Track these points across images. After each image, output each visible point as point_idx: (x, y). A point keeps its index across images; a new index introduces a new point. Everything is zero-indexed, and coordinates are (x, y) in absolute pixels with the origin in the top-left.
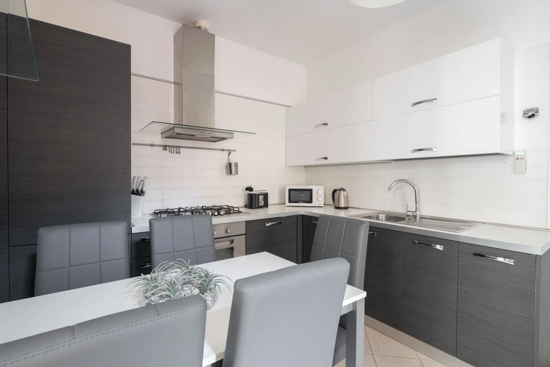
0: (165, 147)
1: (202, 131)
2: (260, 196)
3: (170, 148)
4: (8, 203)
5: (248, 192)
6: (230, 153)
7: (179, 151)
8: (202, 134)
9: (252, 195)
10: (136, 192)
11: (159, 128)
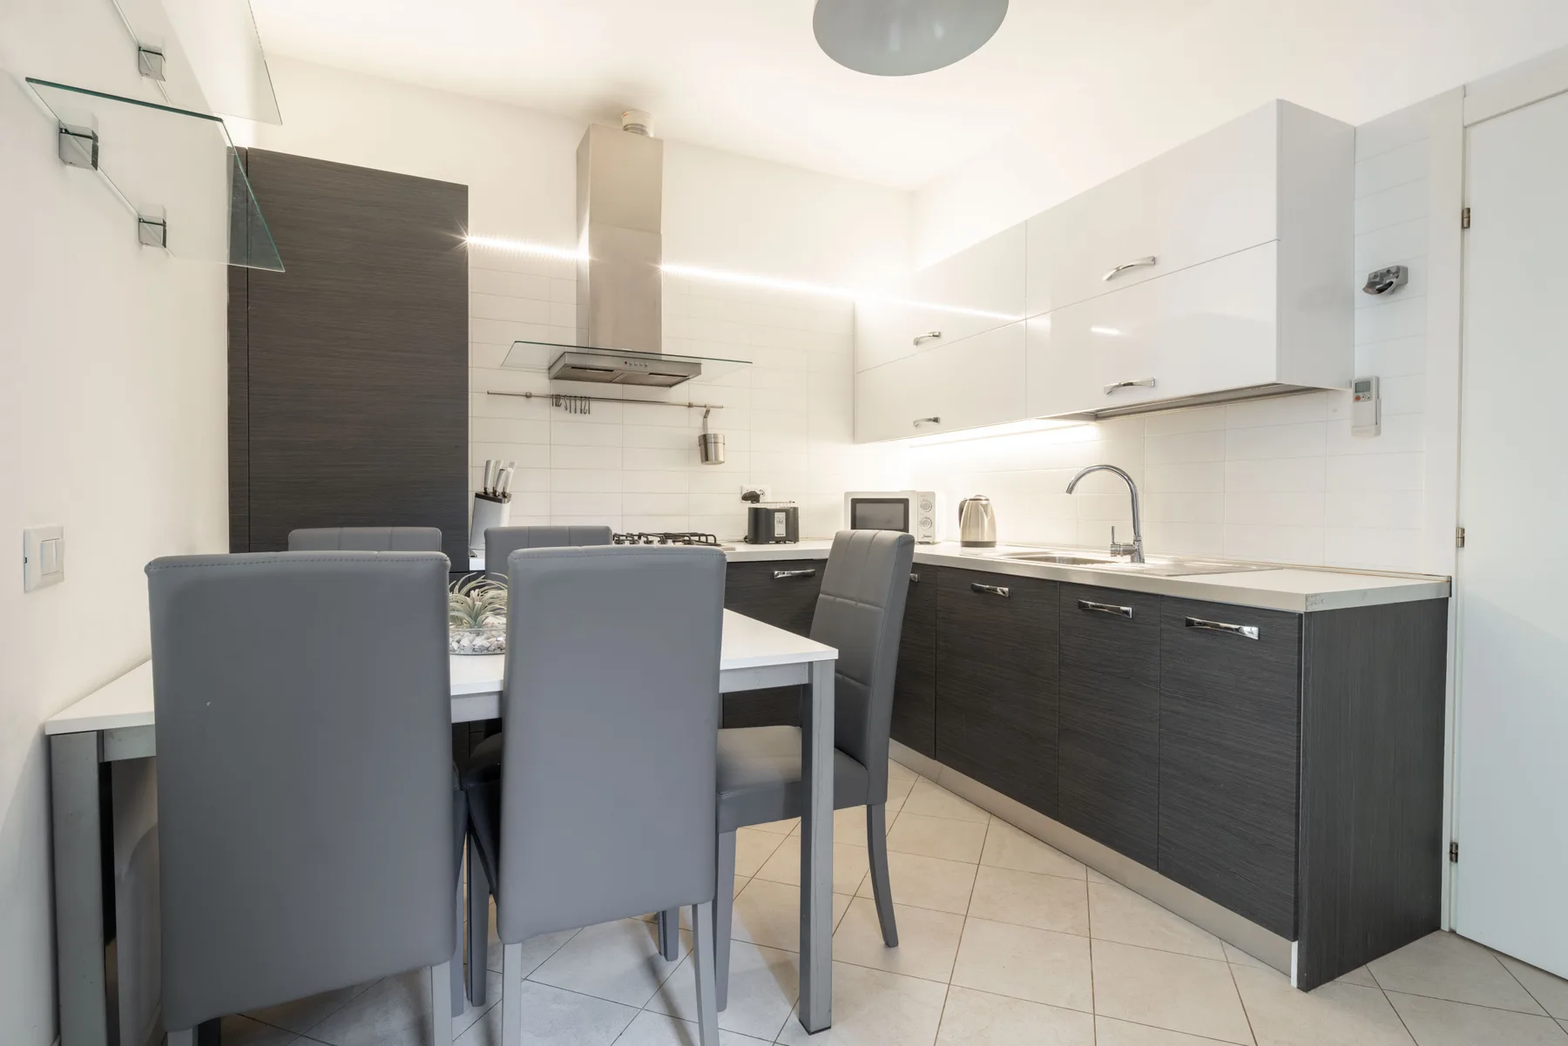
0: (556, 399)
1: (625, 360)
2: (777, 514)
3: (568, 402)
4: (249, 496)
5: (749, 504)
6: (708, 412)
7: (587, 408)
8: (627, 366)
9: (756, 510)
10: (491, 495)
11: (544, 357)
